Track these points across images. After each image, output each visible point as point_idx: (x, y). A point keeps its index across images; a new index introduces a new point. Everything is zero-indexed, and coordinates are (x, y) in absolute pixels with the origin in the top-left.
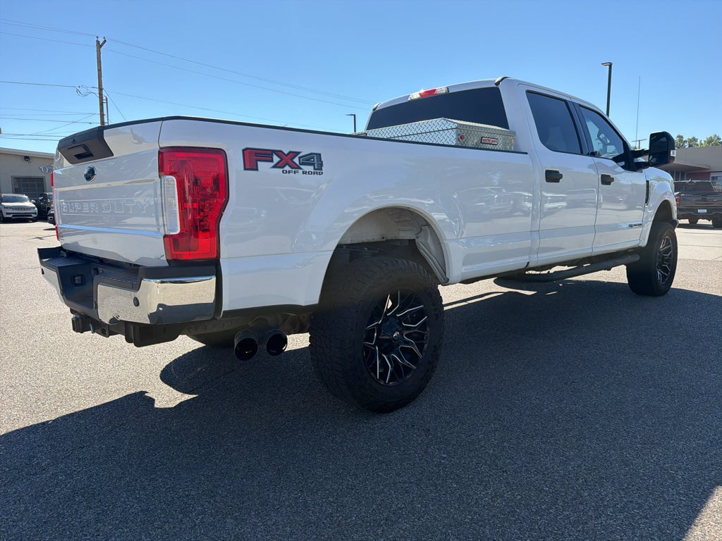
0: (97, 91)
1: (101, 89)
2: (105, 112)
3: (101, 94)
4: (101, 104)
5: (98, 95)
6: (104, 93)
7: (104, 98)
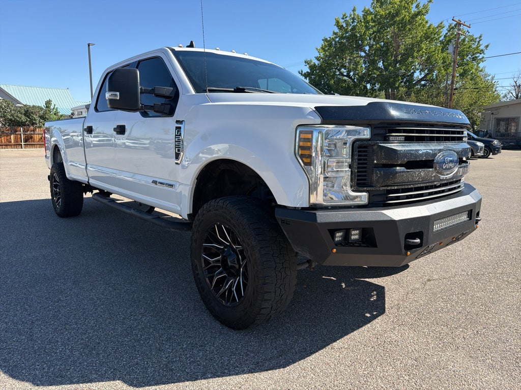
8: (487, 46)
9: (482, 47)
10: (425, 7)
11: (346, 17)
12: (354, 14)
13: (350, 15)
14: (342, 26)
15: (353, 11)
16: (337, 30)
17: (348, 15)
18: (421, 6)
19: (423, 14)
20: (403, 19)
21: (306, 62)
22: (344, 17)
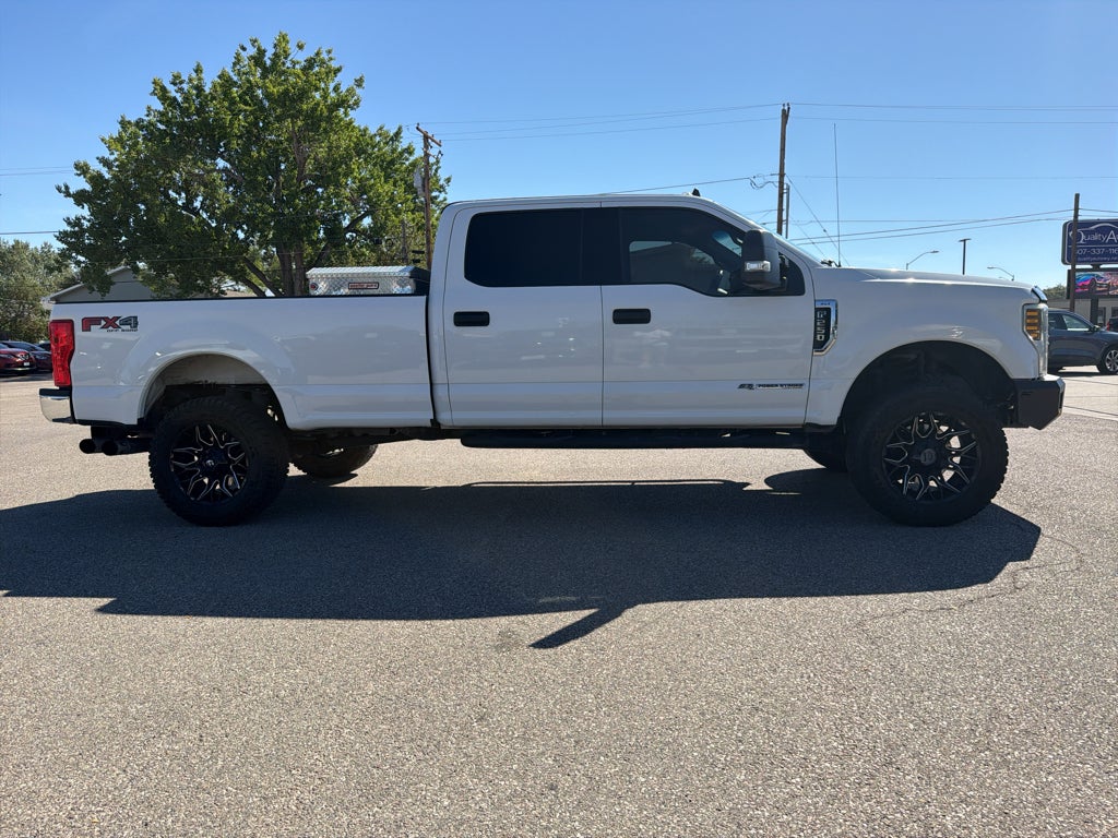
0: (777, 178)
1: (782, 175)
2: (785, 207)
3: (781, 183)
4: (781, 196)
5: (777, 184)
6: (786, 180)
7: (785, 187)
8: (448, 180)
9: (442, 182)
10: (350, 91)
11: (182, 82)
12: (200, 79)
13: (190, 80)
14: (175, 99)
15: (196, 71)
16: (158, 106)
17: (185, 77)
18: (343, 89)
19: (349, 106)
20: (314, 109)
21: (77, 166)
22: (176, 80)
